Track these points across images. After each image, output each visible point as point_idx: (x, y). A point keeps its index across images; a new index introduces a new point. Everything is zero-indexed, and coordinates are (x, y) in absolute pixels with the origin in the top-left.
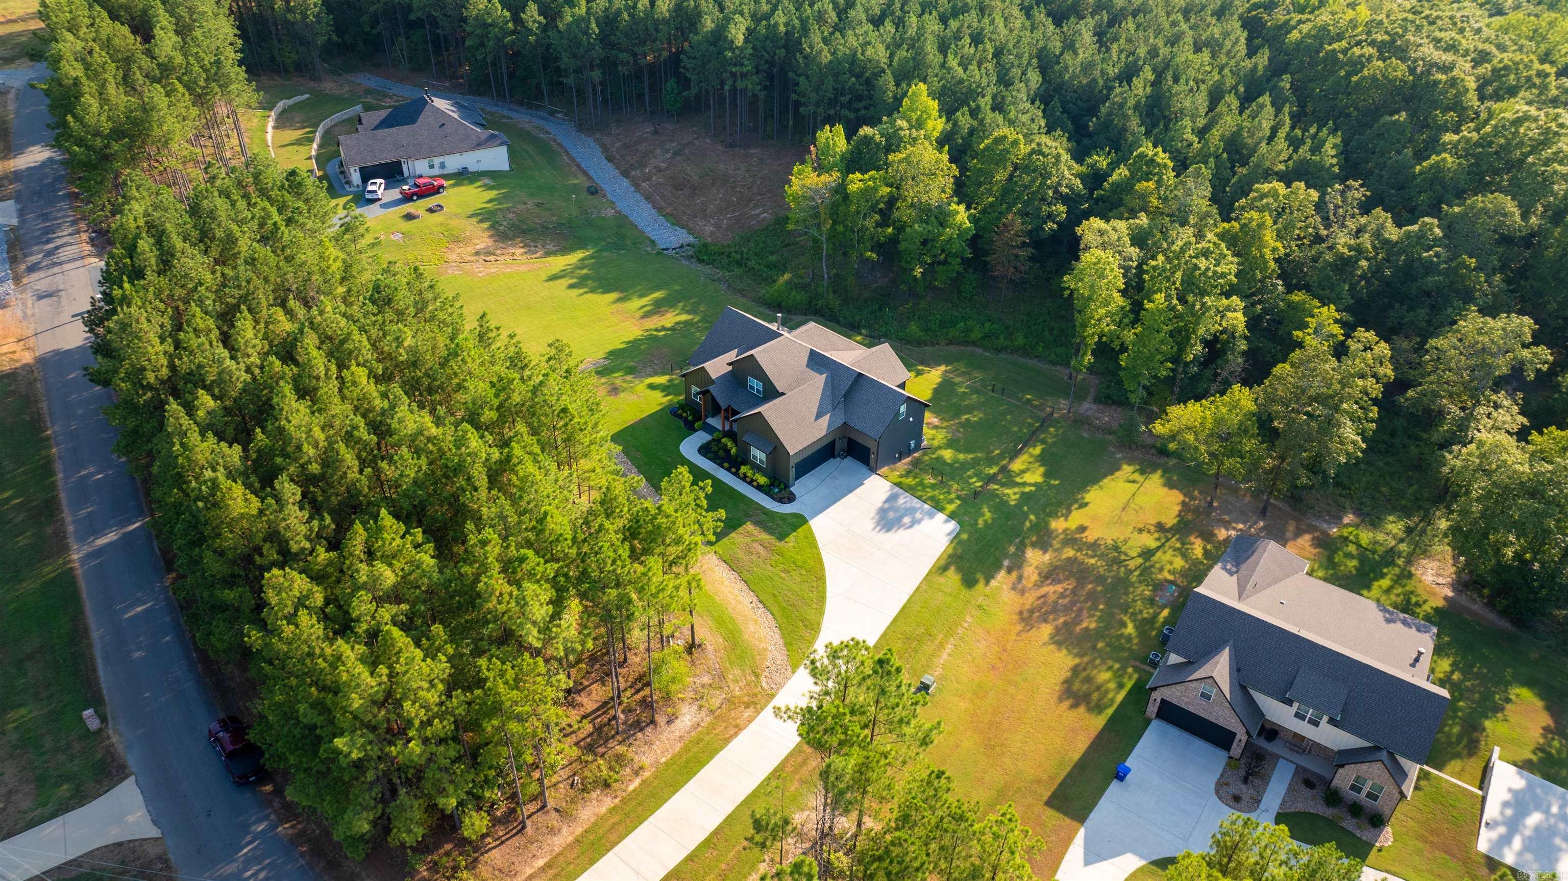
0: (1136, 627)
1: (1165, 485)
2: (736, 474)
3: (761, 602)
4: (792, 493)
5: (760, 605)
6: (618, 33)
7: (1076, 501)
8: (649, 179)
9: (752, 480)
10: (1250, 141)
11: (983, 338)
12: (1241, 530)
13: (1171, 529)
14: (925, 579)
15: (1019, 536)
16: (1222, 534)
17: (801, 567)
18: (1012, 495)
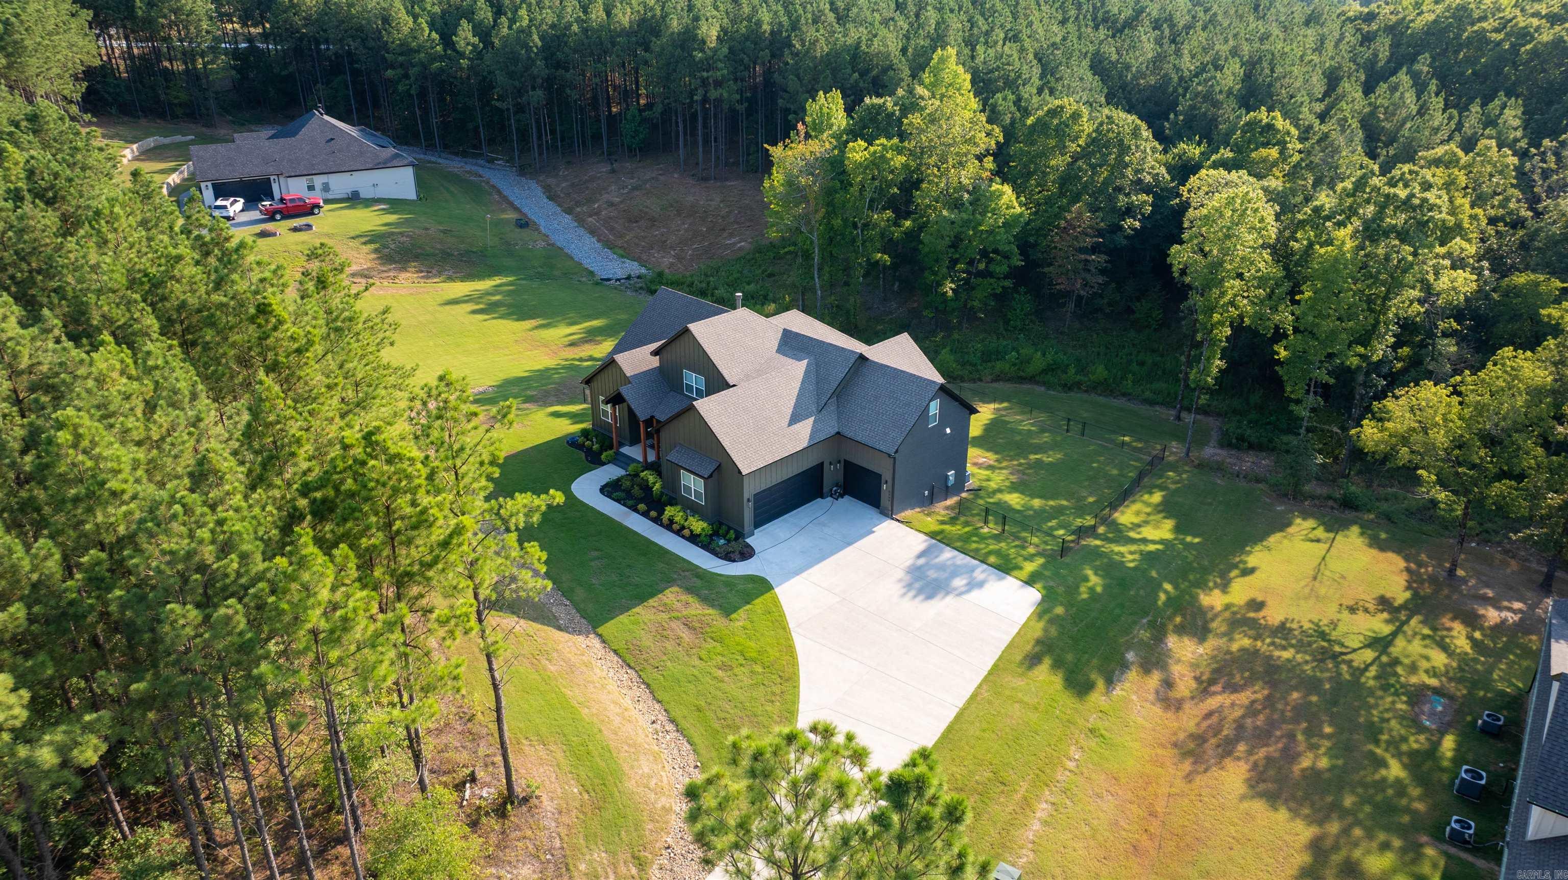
0: (1405, 766)
1: (1370, 546)
2: (657, 520)
3: (672, 721)
4: (748, 546)
5: (670, 727)
6: (566, 49)
7: (1235, 566)
8: (597, 213)
9: (683, 528)
10: (1387, 125)
11: (1044, 372)
12: (1520, 611)
13: (1404, 607)
14: (986, 680)
15: (1146, 614)
16: (1492, 615)
17: (754, 661)
18: (1128, 554)
